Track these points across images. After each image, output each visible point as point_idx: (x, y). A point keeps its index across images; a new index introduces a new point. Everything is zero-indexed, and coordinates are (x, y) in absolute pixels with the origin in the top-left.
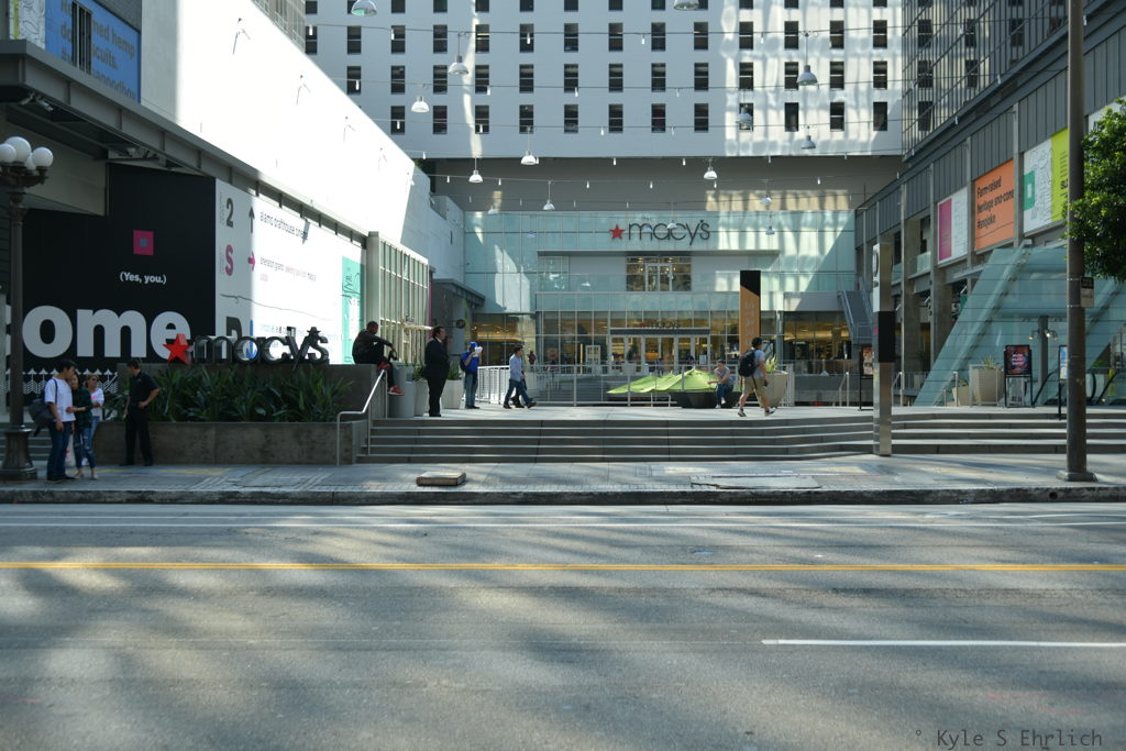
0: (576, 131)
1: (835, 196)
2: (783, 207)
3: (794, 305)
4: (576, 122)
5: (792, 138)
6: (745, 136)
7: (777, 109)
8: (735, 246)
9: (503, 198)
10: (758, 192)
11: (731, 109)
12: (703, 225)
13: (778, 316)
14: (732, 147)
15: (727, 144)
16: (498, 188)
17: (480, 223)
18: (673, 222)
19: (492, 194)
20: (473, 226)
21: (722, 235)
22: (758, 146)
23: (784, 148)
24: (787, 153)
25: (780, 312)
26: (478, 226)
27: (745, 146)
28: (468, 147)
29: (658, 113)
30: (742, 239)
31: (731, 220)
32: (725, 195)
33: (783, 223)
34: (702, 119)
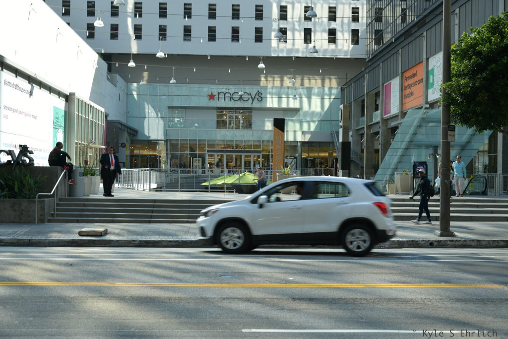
0: (190, 40)
1: (330, 79)
2: (302, 84)
3: (307, 138)
4: (190, 35)
5: (307, 47)
6: (282, 45)
7: (299, 31)
8: (276, 105)
9: (149, 76)
10: (288, 76)
11: (274, 31)
12: (259, 93)
13: (299, 144)
14: (275, 51)
15: (272, 49)
16: (146, 71)
17: (136, 89)
18: (242, 91)
19: (142, 74)
20: (131, 91)
21: (269, 99)
22: (289, 51)
23: (303, 52)
24: (304, 55)
25: (300, 142)
26: (134, 90)
27: (282, 51)
28: (130, 47)
29: (235, 32)
30: (280, 101)
31: (274, 91)
32: (271, 77)
33: (302, 93)
34: (259, 36)
